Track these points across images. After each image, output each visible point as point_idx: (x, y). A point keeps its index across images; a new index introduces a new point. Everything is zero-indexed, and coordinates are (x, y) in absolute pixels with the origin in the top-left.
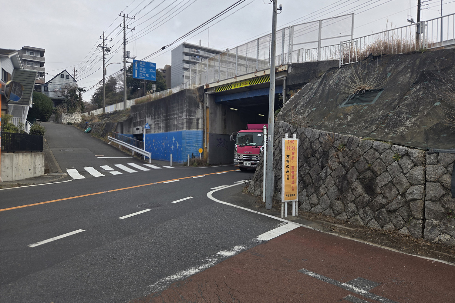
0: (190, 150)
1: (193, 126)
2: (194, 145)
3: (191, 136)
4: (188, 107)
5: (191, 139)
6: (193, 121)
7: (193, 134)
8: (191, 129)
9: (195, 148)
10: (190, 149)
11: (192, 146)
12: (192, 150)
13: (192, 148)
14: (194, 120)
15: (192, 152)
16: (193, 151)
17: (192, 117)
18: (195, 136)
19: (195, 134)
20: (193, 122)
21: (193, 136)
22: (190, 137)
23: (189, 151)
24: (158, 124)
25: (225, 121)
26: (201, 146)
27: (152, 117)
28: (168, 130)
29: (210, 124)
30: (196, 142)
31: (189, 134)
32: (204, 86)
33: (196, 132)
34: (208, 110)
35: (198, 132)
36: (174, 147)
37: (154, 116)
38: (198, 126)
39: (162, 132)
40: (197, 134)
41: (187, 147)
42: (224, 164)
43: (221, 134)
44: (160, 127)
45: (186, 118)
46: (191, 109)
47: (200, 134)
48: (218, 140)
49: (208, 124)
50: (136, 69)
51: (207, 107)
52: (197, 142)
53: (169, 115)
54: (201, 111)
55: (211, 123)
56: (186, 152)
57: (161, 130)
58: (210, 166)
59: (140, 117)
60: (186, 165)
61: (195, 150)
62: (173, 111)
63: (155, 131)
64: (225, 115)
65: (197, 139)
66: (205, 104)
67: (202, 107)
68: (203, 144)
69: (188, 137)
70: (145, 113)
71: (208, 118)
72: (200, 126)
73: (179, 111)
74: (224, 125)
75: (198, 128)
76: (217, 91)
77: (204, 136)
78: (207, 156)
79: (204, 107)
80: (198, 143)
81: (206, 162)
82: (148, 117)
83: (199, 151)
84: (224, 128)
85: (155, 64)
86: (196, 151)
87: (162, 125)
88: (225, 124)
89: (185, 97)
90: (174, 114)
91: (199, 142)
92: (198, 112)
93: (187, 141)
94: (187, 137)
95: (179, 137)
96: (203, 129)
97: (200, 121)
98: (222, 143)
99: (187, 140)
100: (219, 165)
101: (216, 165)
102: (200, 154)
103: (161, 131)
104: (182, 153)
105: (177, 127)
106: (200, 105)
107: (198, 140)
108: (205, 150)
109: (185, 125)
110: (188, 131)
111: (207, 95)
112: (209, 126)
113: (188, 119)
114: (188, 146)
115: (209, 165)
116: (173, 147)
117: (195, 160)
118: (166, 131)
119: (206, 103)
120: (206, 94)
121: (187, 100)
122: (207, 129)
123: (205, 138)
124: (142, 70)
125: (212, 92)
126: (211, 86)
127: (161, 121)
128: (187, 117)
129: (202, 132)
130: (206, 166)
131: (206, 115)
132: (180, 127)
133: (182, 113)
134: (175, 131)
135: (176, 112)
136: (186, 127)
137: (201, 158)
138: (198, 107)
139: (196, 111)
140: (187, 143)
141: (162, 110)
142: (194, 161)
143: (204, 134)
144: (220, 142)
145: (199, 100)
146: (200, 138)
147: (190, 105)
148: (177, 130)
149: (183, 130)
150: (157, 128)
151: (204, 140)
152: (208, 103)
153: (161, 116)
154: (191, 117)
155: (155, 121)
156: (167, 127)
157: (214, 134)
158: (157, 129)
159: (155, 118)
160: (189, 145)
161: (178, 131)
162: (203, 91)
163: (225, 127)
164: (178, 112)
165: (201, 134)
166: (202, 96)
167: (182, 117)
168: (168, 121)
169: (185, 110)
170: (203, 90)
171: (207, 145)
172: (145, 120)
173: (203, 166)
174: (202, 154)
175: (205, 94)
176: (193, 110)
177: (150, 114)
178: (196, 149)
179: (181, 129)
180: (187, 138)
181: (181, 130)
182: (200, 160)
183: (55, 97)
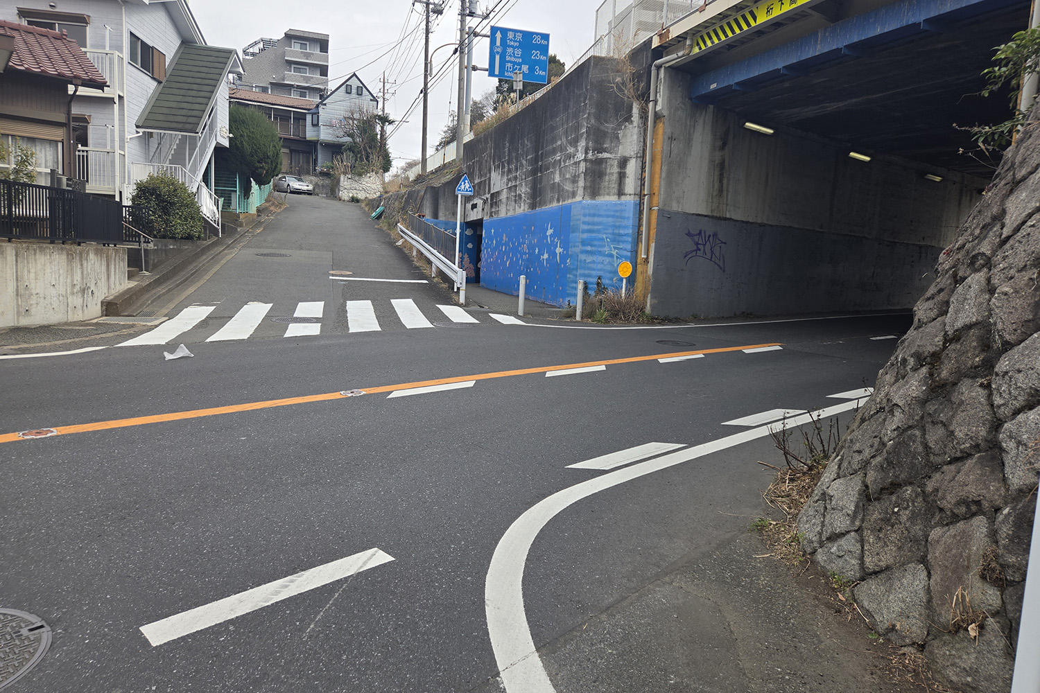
0: (591, 265)
1: (607, 183)
2: (607, 251)
3: (596, 219)
4: (593, 121)
5: (598, 231)
6: (606, 168)
7: (602, 213)
8: (599, 195)
9: (607, 260)
10: (593, 262)
11: (600, 253)
12: (599, 266)
13: (600, 259)
14: (612, 166)
15: (600, 273)
16: (600, 270)
17: (605, 155)
18: (610, 220)
19: (612, 213)
20: (608, 171)
21: (604, 220)
22: (594, 224)
23: (589, 269)
24: (516, 186)
25: (721, 170)
26: (629, 254)
27: (503, 167)
28: (538, 205)
29: (664, 175)
30: (613, 241)
31: (592, 212)
32: (652, 37)
33: (616, 205)
34: (661, 125)
35: (621, 204)
36: (549, 257)
37: (508, 164)
38: (624, 184)
39: (524, 210)
40: (617, 211)
41: (582, 257)
42: (706, 320)
43: (706, 216)
44: (520, 195)
45: (585, 160)
46: (603, 128)
47: (627, 215)
48: (689, 234)
49: (657, 176)
50: (498, 53)
51: (657, 117)
52: (617, 238)
53: (542, 154)
54: (636, 131)
55: (669, 174)
56: (579, 272)
57: (522, 204)
58: (653, 324)
59: (480, 171)
60: (571, 315)
61: (609, 268)
62: (554, 140)
63: (509, 210)
64: (723, 147)
65: (616, 231)
66: (651, 105)
67: (642, 118)
68: (637, 249)
69: (588, 224)
70: (490, 157)
71: (659, 157)
72: (630, 185)
73: (567, 138)
74: (717, 185)
75: (620, 193)
76: (696, 50)
77: (640, 219)
78: (646, 288)
79: (646, 119)
80: (619, 241)
81: (642, 310)
82: (497, 167)
83: (620, 269)
84: (715, 194)
85: (546, 37)
86: (610, 272)
87: (524, 190)
88: (721, 182)
89: (586, 87)
90: (554, 152)
91: (621, 239)
92: (624, 136)
93: (585, 236)
94: (584, 223)
95: (563, 222)
96: (641, 196)
97: (632, 168)
98: (704, 245)
99: (584, 231)
100: (686, 322)
101: (676, 320)
102: (621, 280)
103: (522, 209)
104: (568, 276)
105: (559, 192)
106: (635, 111)
107: (620, 235)
108: (639, 268)
109: (581, 183)
110: (588, 201)
111: (662, 70)
112: (659, 184)
113: (591, 160)
114: (587, 252)
115: (652, 320)
116: (546, 256)
117: (601, 302)
118: (533, 206)
119: (656, 102)
120: (659, 67)
121: (591, 97)
122: (651, 195)
123: (644, 229)
124: (514, 53)
125: (680, 54)
126: (675, 32)
127: (524, 177)
128: (590, 156)
129: (634, 208)
130: (639, 323)
131: (652, 145)
132: (567, 191)
133: (574, 143)
134: (555, 204)
135: (559, 143)
136: (585, 188)
137: (623, 295)
138: (628, 119)
139: (621, 133)
140: (584, 243)
141: (526, 142)
142: (597, 304)
143: (641, 212)
144: (697, 244)
145: (631, 91)
146: (626, 227)
147: (601, 112)
148: (558, 201)
149: (574, 200)
150: (513, 198)
151: (639, 233)
152: (661, 99)
153: (524, 162)
154: (600, 156)
155: (509, 180)
156: (536, 197)
157: (678, 213)
158: (513, 203)
159: (509, 171)
160: (589, 248)
161: (561, 204)
162: (647, 58)
163: (721, 191)
164: (564, 140)
165: (630, 213)
166: (642, 79)
167: (574, 158)
168: (539, 175)
169: (584, 130)
170: (650, 55)
171: (648, 252)
172: (490, 178)
173: (628, 321)
174: (631, 280)
175: (653, 68)
176: (610, 131)
177: (500, 159)
178: (611, 264)
179: (568, 197)
180: (586, 227)
181: (570, 201)
182: (619, 303)
183: (331, 139)
